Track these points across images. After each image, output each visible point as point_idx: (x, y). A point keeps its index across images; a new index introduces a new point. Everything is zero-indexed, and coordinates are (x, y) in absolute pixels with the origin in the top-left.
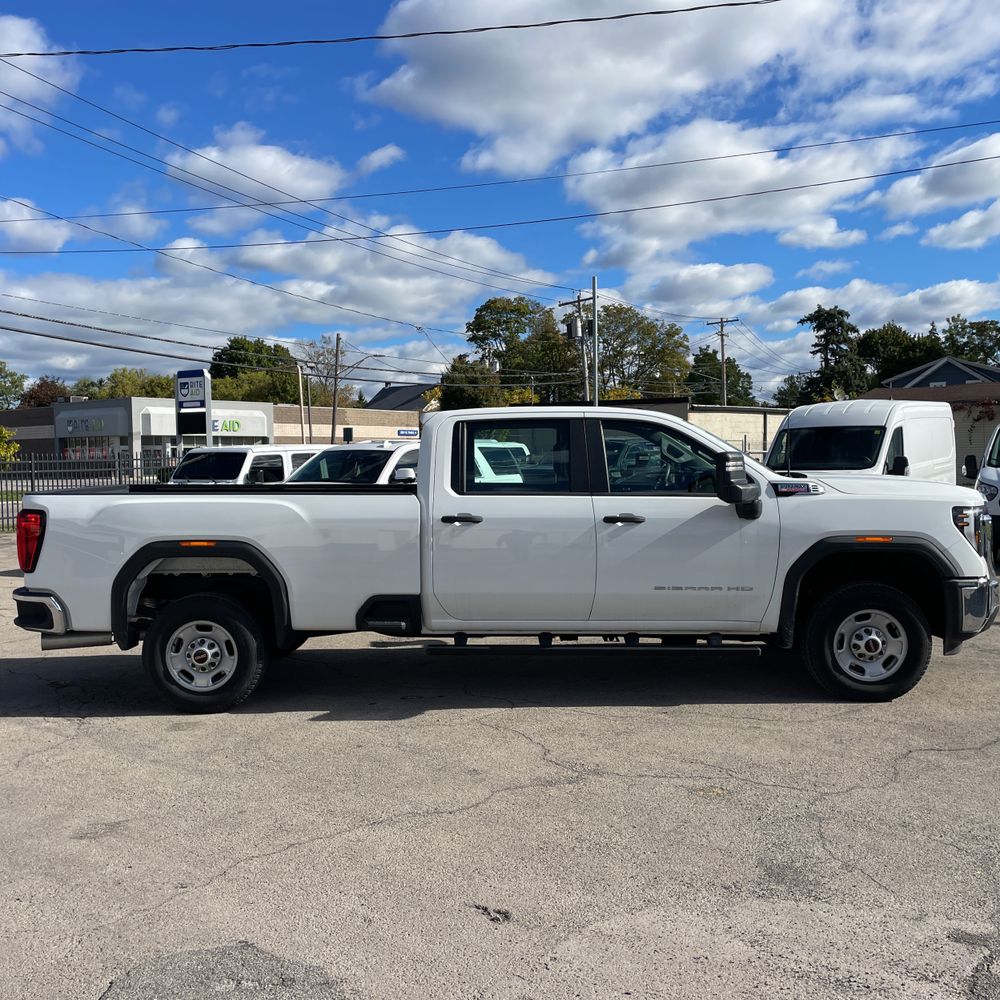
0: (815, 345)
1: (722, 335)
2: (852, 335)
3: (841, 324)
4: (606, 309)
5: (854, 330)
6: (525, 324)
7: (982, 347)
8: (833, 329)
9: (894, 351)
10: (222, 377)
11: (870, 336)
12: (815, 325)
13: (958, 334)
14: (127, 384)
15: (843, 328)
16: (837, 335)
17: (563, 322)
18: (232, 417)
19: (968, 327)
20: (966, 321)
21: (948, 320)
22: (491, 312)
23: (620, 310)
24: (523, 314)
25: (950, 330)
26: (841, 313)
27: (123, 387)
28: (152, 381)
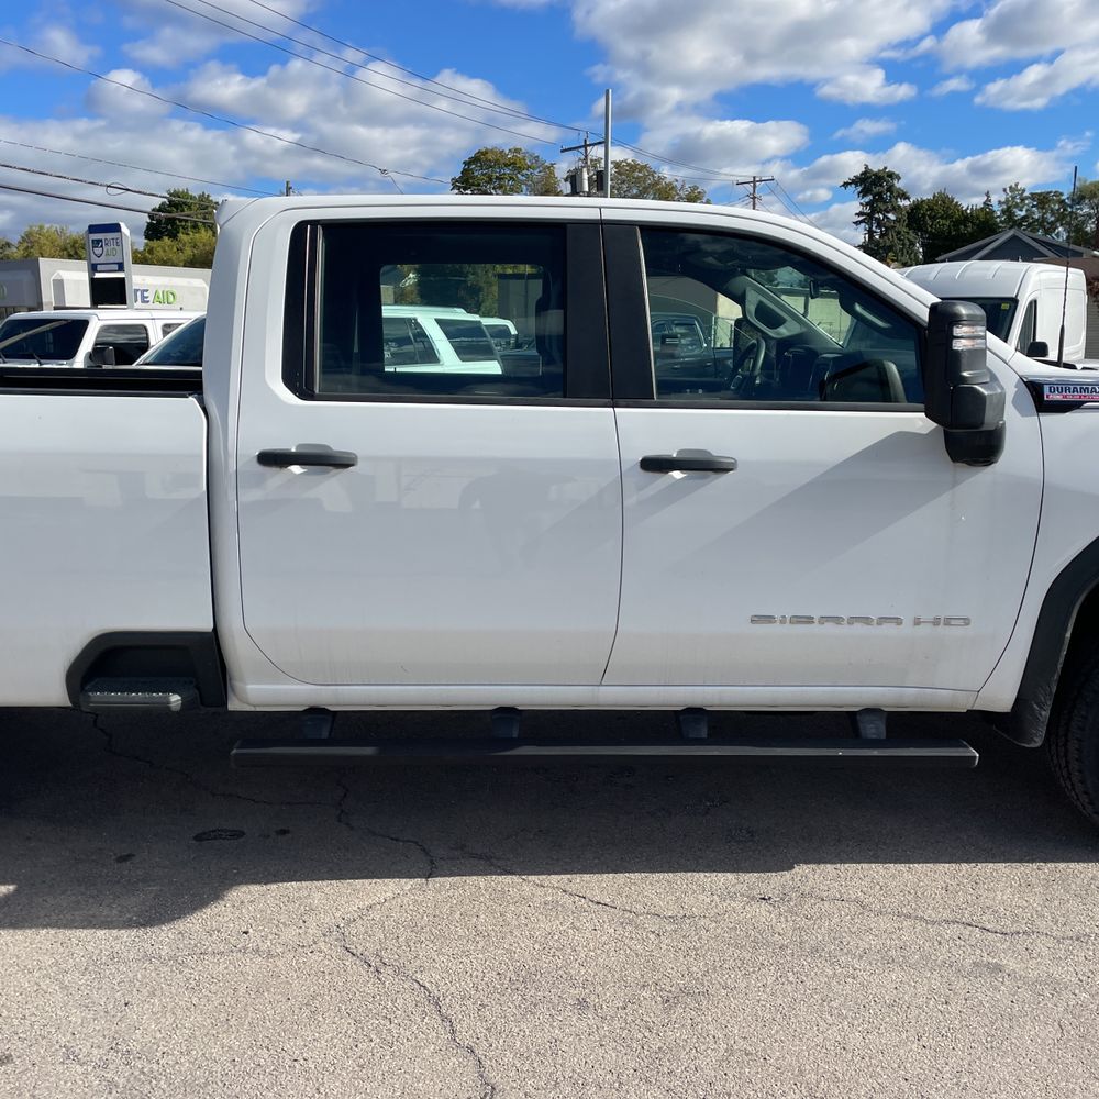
0: (859, 214)
1: (754, 198)
2: (903, 203)
3: (890, 189)
4: (617, 165)
5: (905, 196)
6: (522, 182)
7: (1042, 222)
8: (880, 194)
9: (943, 225)
10: (159, 238)
11: (916, 207)
12: (860, 189)
13: (1017, 206)
14: (45, 244)
15: (892, 193)
16: (885, 202)
17: (566, 180)
18: (166, 286)
19: (1027, 198)
20: (1024, 191)
21: (1005, 190)
22: (481, 166)
23: (633, 167)
24: (519, 169)
25: (1007, 201)
26: (891, 175)
27: (41, 248)
28: (75, 242)
